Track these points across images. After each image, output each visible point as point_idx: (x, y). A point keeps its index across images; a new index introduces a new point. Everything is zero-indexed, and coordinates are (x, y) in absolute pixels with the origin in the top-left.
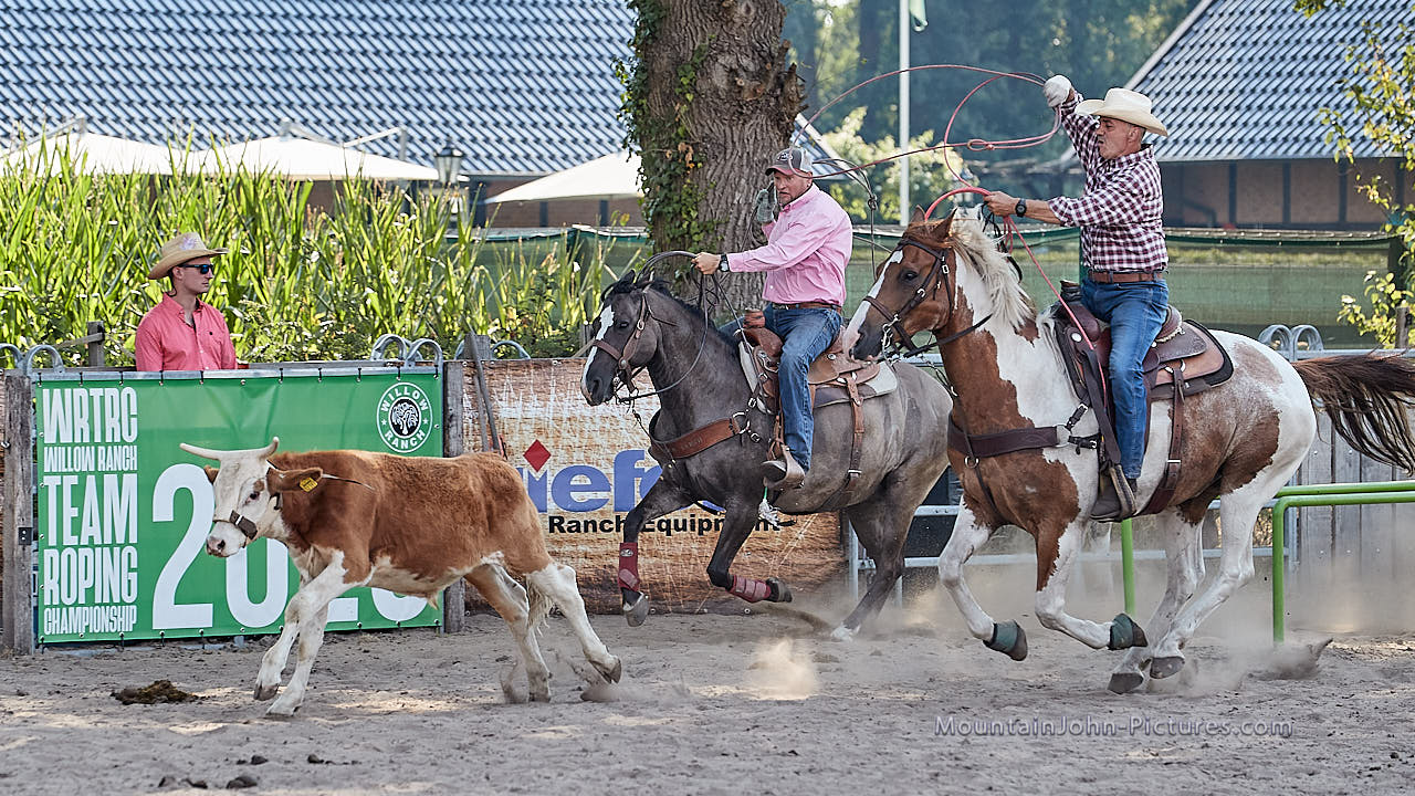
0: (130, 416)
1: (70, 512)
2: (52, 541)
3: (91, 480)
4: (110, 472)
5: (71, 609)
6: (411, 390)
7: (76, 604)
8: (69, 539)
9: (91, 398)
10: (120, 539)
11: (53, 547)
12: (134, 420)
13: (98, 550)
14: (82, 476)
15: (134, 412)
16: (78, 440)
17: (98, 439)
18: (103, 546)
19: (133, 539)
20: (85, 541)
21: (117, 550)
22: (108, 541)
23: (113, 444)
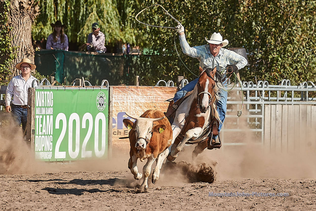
0: (52, 99)
1: (41, 126)
2: (37, 134)
3: (44, 116)
4: (48, 115)
5: (40, 152)
6: (103, 94)
7: (41, 151)
8: (40, 133)
9: (45, 94)
10: (49, 134)
11: (37, 135)
12: (52, 100)
13: (45, 136)
14: (43, 115)
15: (52, 98)
16: (42, 106)
17: (46, 106)
18: (46, 135)
19: (52, 134)
20: (43, 134)
21: (49, 136)
22: (47, 134)
23: (49, 107)
